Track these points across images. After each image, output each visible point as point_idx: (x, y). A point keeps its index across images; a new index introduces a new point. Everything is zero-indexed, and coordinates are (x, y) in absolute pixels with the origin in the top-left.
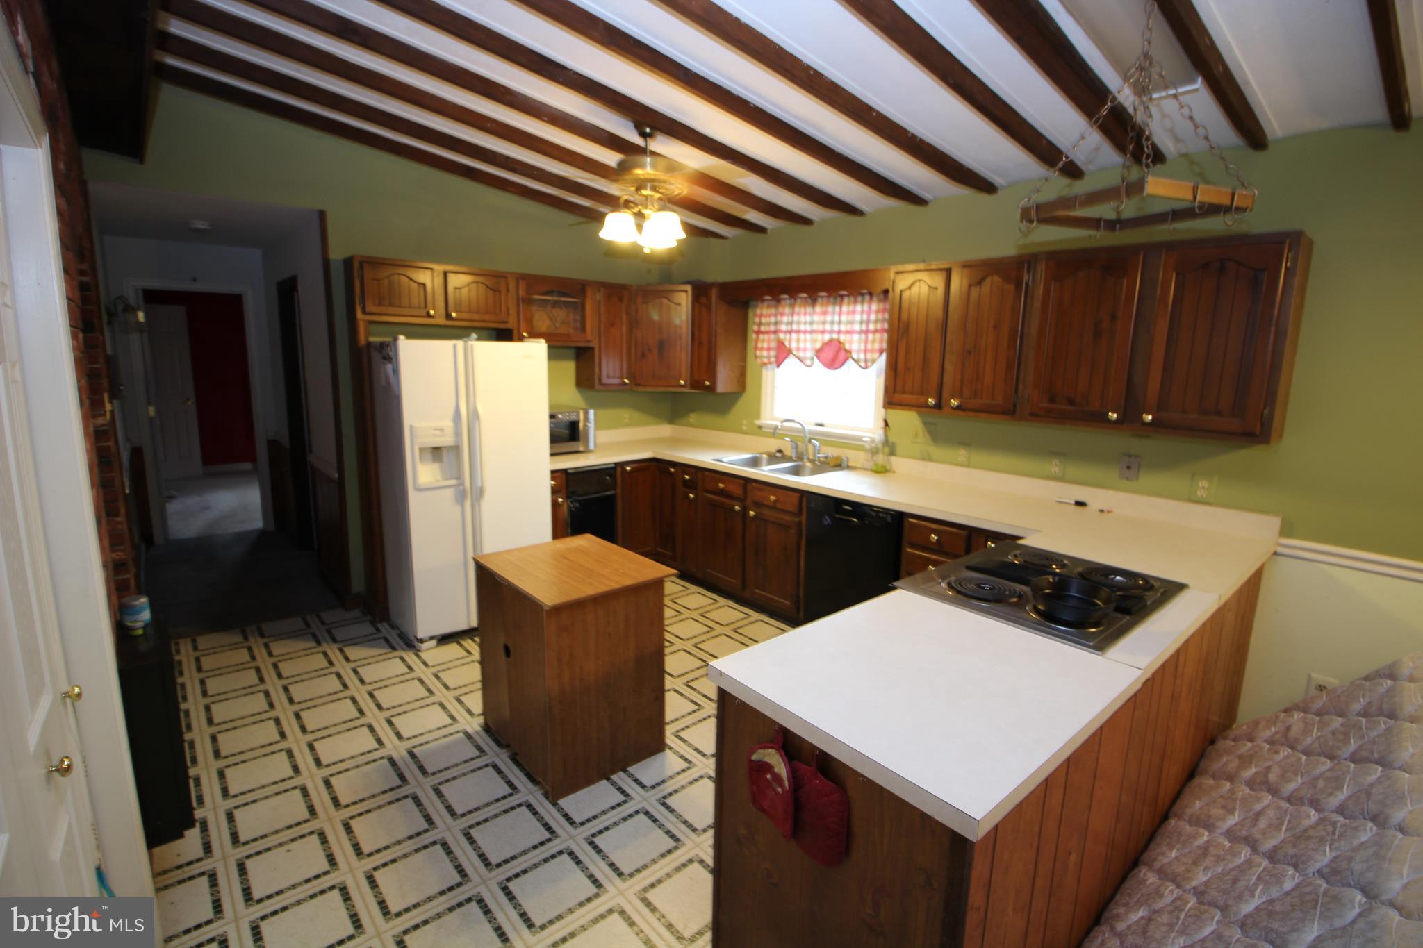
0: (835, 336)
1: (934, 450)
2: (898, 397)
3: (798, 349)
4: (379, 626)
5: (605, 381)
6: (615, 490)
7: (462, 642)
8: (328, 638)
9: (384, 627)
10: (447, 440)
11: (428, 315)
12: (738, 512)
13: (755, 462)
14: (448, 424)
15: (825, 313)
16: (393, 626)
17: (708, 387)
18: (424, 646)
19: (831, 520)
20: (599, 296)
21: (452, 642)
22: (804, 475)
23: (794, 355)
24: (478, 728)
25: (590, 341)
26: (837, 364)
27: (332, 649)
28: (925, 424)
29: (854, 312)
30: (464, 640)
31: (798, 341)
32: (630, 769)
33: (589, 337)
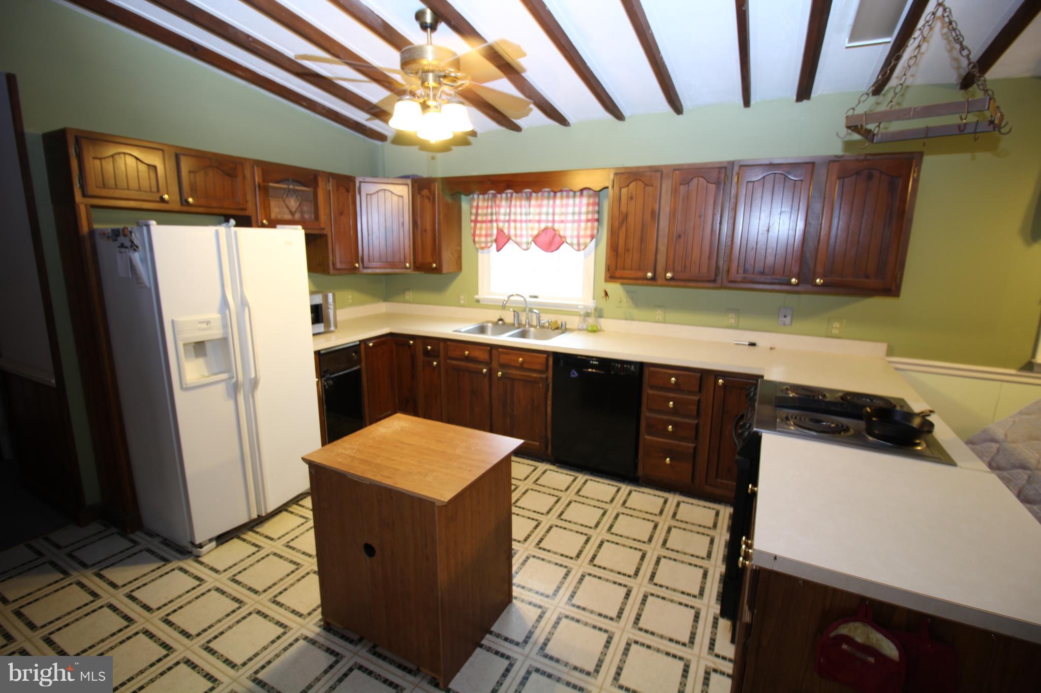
0: (550, 225)
1: (636, 312)
2: (618, 273)
3: (516, 236)
4: (132, 536)
5: (339, 266)
6: (360, 364)
7: (244, 536)
8: (76, 565)
9: (138, 536)
10: (215, 333)
11: (162, 200)
12: (485, 375)
13: (482, 330)
14: (214, 316)
15: (540, 206)
16: (151, 534)
17: (435, 268)
18: (205, 549)
19: (577, 373)
20: (330, 187)
21: (232, 538)
22: (529, 338)
23: (513, 240)
24: (318, 630)
25: (323, 229)
26: (553, 247)
27: (86, 577)
28: (627, 292)
29: (567, 205)
30: (244, 533)
31: (515, 228)
32: (493, 629)
33: (323, 226)
